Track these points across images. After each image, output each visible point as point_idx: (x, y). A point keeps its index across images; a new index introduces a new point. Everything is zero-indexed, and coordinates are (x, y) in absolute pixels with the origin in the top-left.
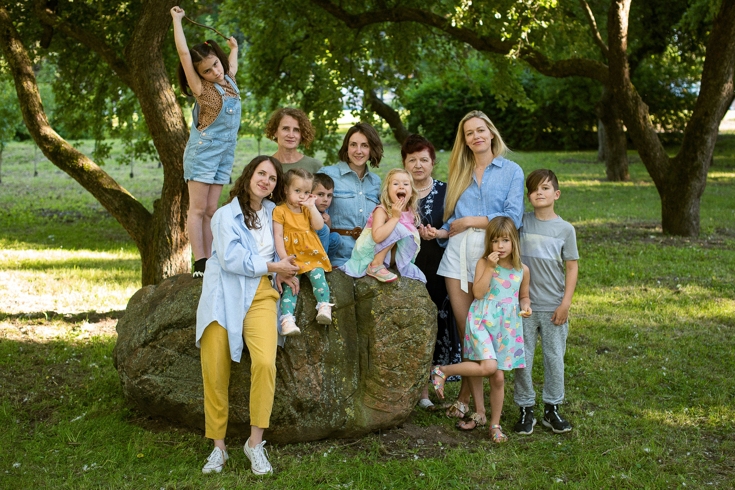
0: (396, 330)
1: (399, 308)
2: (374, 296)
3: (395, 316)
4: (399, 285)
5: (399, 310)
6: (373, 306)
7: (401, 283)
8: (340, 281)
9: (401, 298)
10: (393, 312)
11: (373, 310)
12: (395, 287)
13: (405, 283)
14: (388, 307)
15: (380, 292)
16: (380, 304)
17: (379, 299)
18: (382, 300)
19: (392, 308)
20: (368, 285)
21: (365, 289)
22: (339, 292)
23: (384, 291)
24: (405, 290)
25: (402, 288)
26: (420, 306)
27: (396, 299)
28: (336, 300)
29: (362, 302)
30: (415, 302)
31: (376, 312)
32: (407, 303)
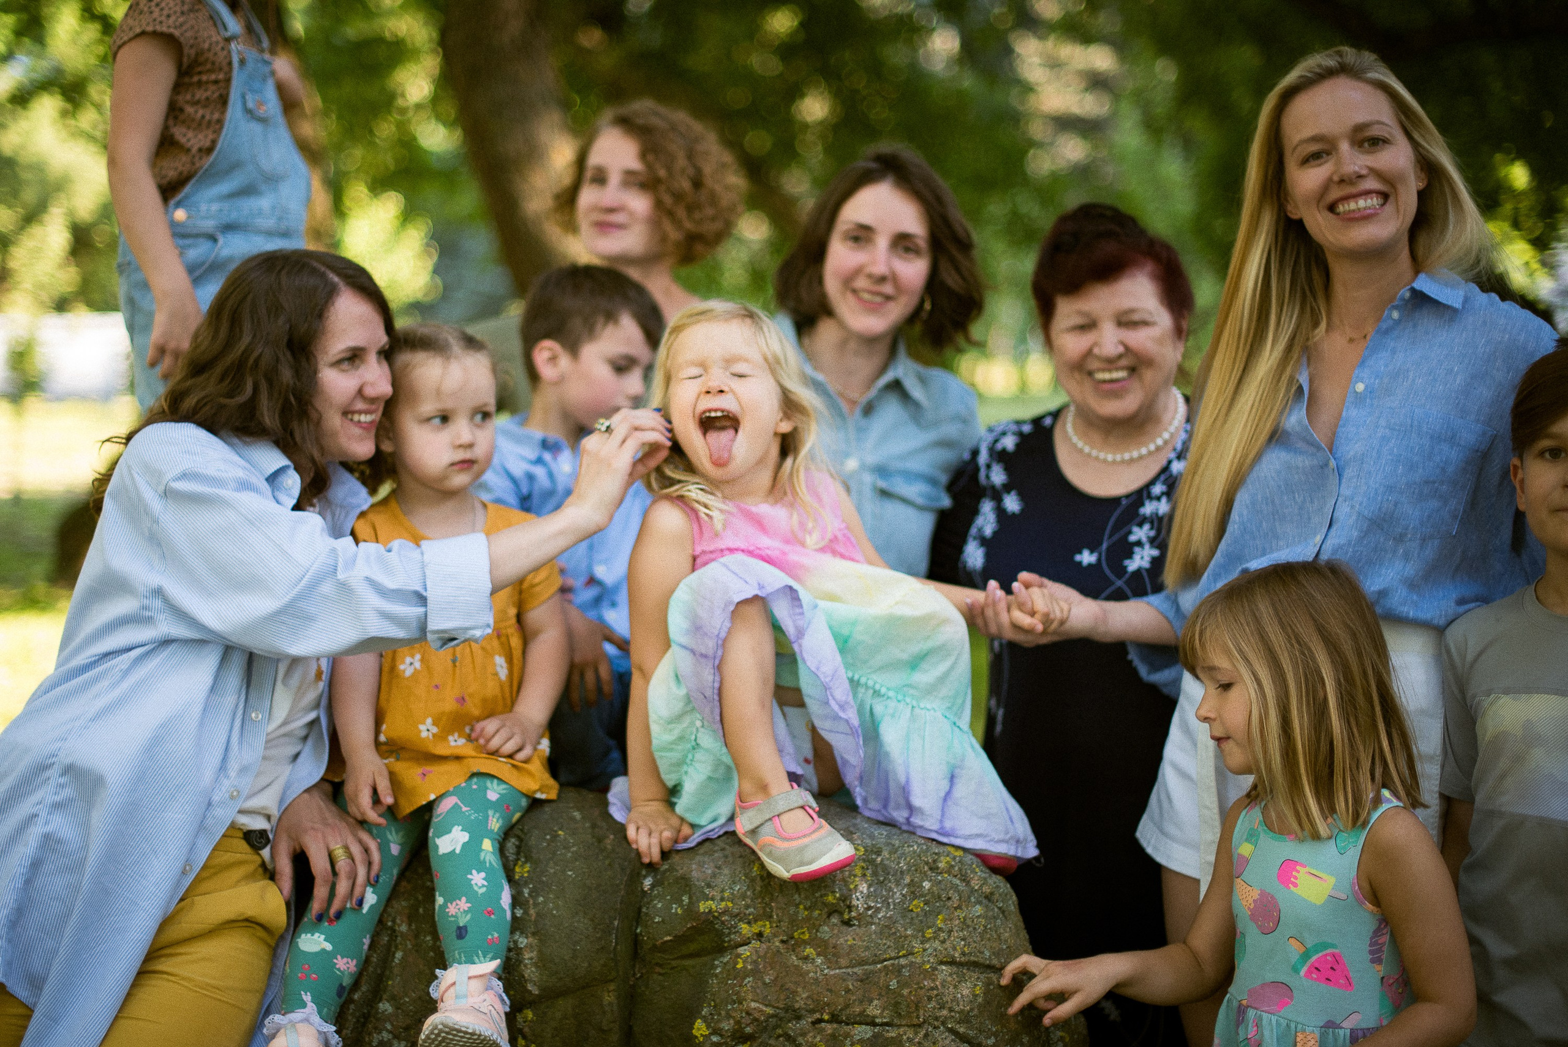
1: (835, 1019)
2: (720, 950)
4: (858, 902)
5: (829, 1032)
6: (706, 997)
7: (869, 886)
8: (576, 860)
9: (856, 970)
10: (800, 1040)
11: (704, 1017)
12: (836, 911)
13: (890, 891)
14: (778, 1008)
15: (756, 929)
16: (737, 993)
17: (739, 966)
18: (752, 969)
19: (799, 1018)
20: (694, 890)
21: (676, 909)
22: (554, 916)
23: (774, 925)
24: (886, 926)
25: (871, 916)
26: (936, 1019)
27: (826, 971)
28: (535, 953)
29: (660, 974)
30: (915, 995)
31: (715, 1032)
32: (875, 995)
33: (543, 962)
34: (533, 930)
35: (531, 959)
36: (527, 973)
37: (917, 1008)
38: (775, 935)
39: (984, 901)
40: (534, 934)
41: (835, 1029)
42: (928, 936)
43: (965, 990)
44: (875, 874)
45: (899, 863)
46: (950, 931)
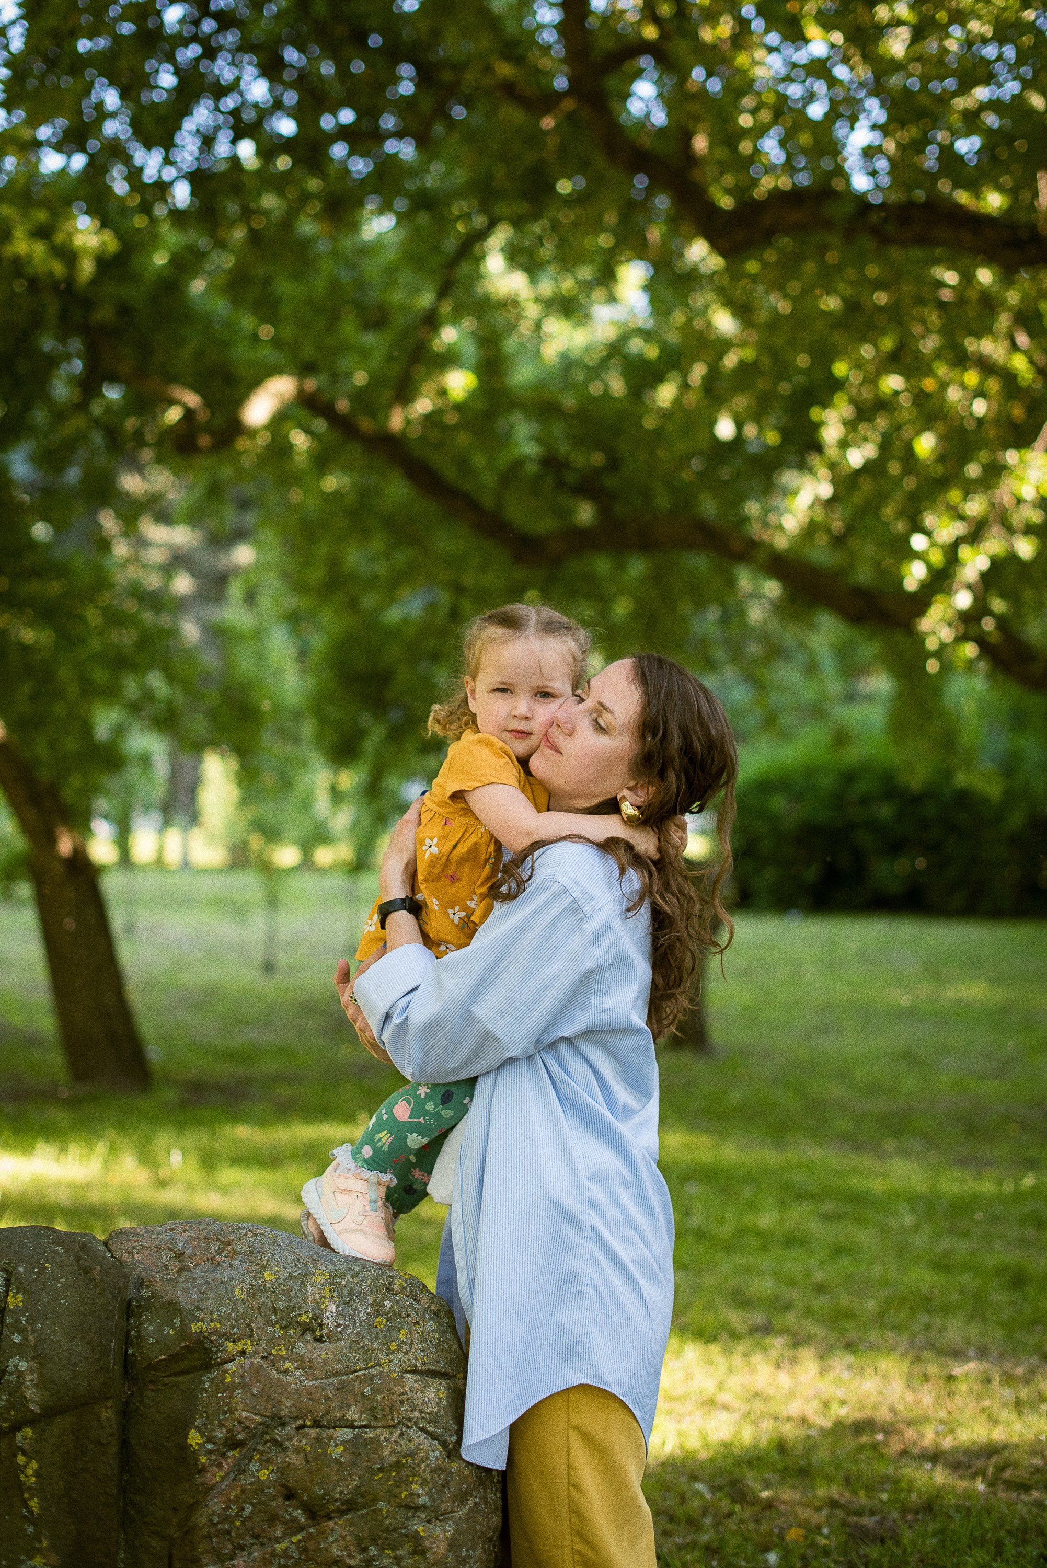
0: (293, 1528)
1: (316, 1424)
2: (207, 1366)
3: (295, 1460)
4: (329, 1320)
5: (314, 1435)
6: (198, 1409)
7: (338, 1306)
8: (67, 1289)
9: (330, 1380)
10: (287, 1444)
11: (198, 1427)
12: (308, 1329)
13: (355, 1310)
14: (266, 1416)
15: (240, 1347)
16: (229, 1405)
17: (228, 1380)
18: (239, 1383)
19: (283, 1425)
20: (184, 1313)
21: (169, 1331)
22: (52, 1340)
23: (255, 1343)
24: (354, 1341)
25: (340, 1333)
26: (410, 1420)
27: (305, 1383)
28: (35, 1375)
29: (153, 1391)
30: (388, 1400)
31: (209, 1440)
32: (352, 1402)
33: (43, 1383)
34: (32, 1354)
35: (32, 1380)
36: (28, 1394)
37: (391, 1411)
38: (257, 1353)
39: (435, 1317)
40: (34, 1358)
41: (318, 1434)
42: (392, 1348)
43: (431, 1394)
44: (340, 1296)
45: (361, 1285)
46: (411, 1344)
